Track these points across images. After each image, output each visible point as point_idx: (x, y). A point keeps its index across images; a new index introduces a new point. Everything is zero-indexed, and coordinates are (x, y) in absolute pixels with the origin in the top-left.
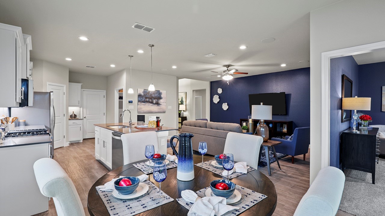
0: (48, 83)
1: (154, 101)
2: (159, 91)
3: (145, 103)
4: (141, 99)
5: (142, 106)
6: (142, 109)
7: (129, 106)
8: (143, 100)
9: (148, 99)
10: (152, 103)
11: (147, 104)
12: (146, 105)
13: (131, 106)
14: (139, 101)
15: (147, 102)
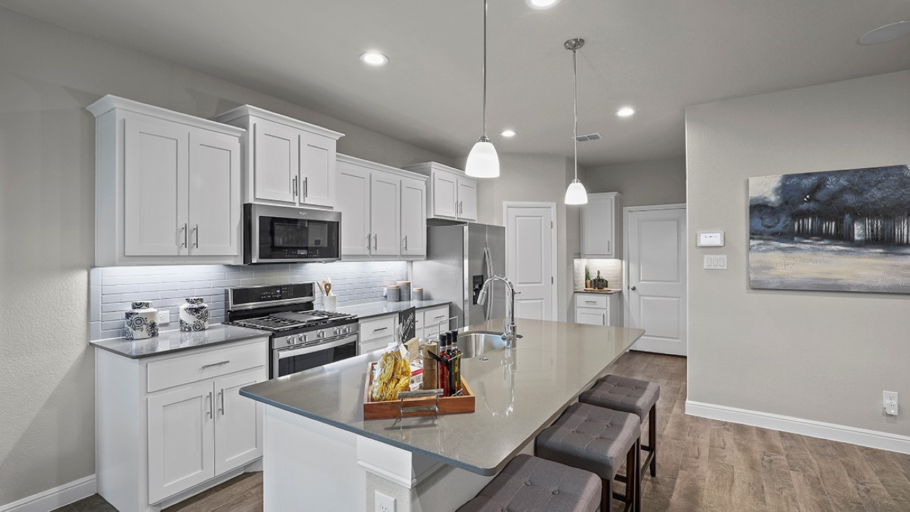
0: (505, 204)
1: (858, 231)
2: (902, 167)
3: (791, 240)
4: (767, 221)
5: (770, 254)
6: (772, 268)
7: (706, 256)
8: (779, 227)
9: (809, 223)
10: (843, 237)
11: (806, 245)
12: (799, 249)
13: (712, 257)
14: (754, 234)
15: (804, 234)
